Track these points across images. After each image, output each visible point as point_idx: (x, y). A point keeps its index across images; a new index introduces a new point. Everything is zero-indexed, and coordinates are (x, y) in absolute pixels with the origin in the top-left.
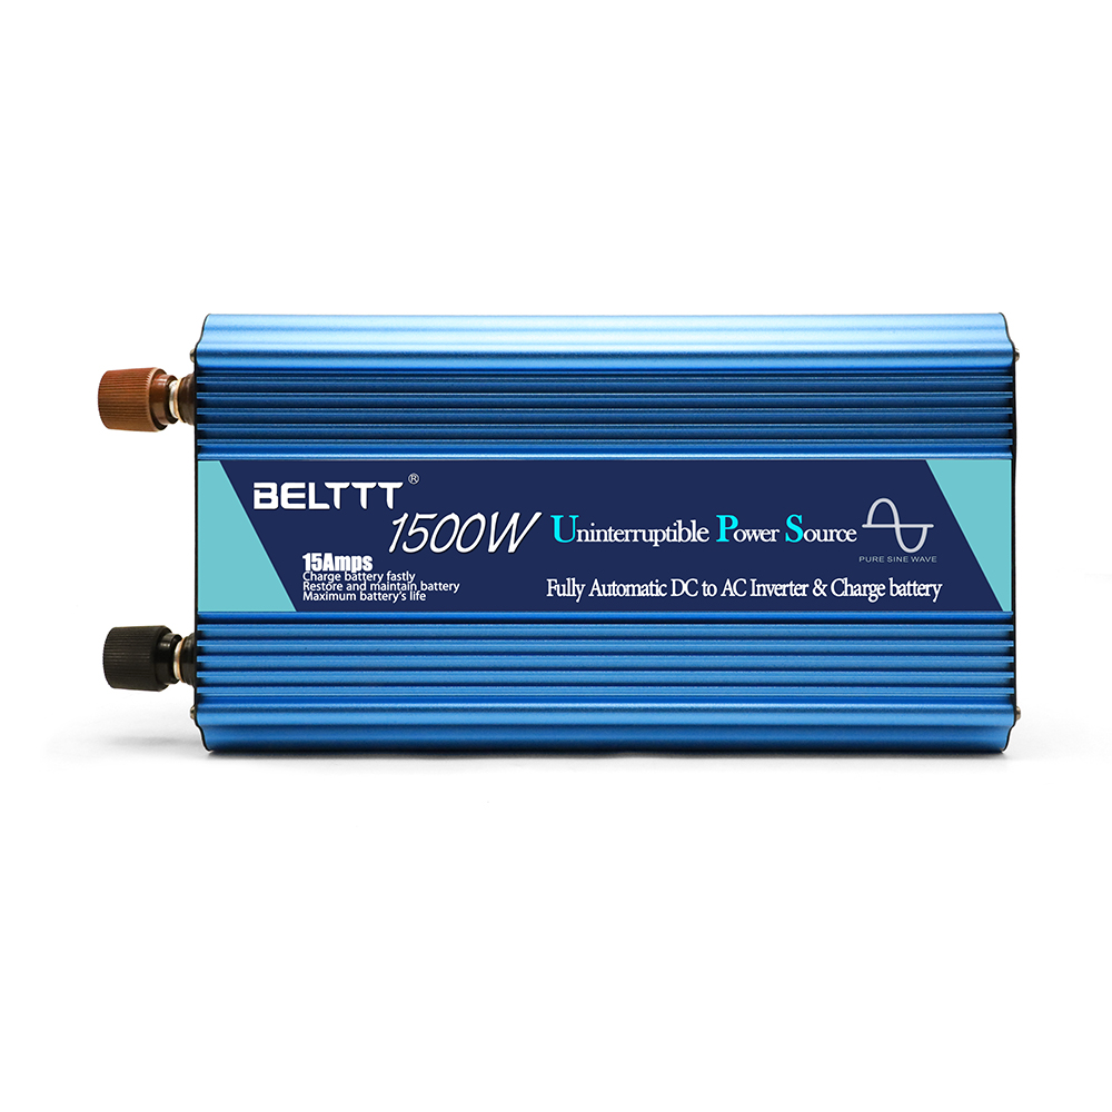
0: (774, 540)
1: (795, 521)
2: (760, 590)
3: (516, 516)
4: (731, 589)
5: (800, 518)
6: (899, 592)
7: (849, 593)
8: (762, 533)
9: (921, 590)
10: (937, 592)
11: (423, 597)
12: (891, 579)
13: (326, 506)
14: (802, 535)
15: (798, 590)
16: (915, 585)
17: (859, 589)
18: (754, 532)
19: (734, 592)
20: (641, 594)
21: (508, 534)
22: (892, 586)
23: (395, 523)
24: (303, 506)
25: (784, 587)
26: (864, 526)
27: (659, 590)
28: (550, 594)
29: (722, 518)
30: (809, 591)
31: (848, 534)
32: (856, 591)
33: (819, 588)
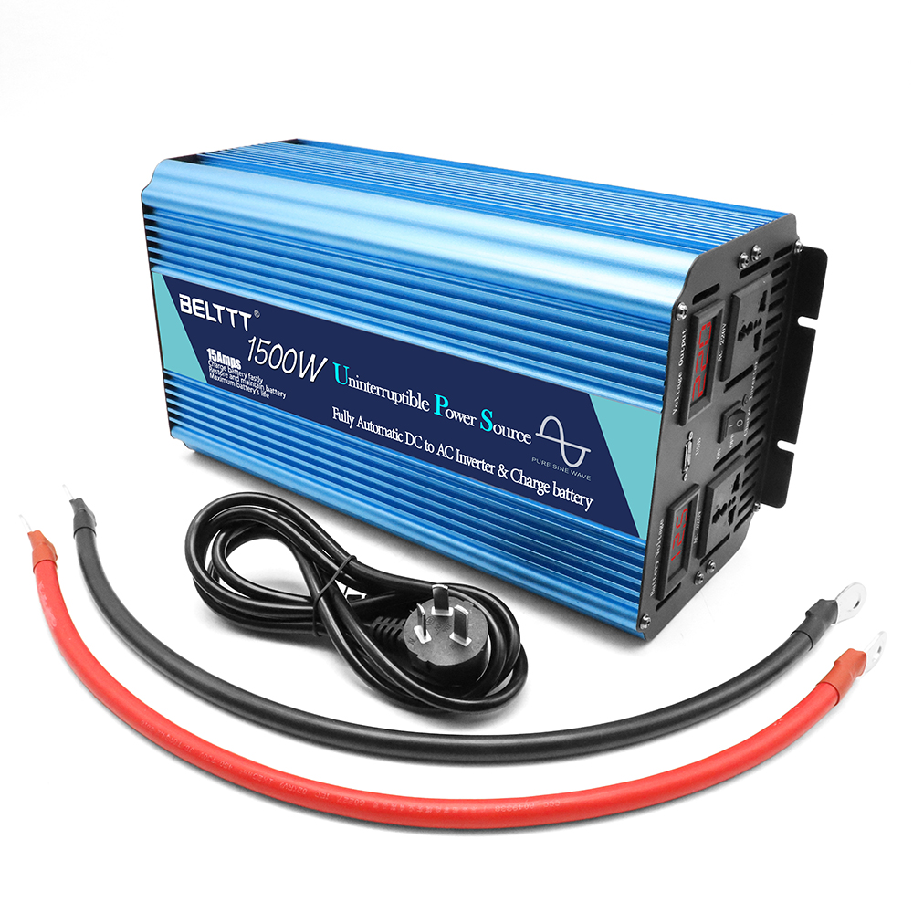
0: (472, 424)
1: (487, 414)
2: (461, 458)
3: (313, 357)
4: (443, 451)
5: (491, 413)
6: (560, 494)
7: (523, 482)
8: (464, 416)
9: (578, 499)
10: (589, 505)
11: (267, 395)
12: (555, 483)
13: (214, 320)
14: (492, 427)
15: (488, 468)
16: (572, 493)
17: (531, 482)
18: (459, 414)
19: (445, 455)
20: (387, 435)
21: (310, 369)
22: (555, 488)
23: (250, 341)
24: (203, 316)
25: (478, 462)
26: (537, 434)
27: (398, 437)
28: (334, 417)
29: (438, 397)
30: (495, 470)
31: (525, 436)
32: (529, 483)
33: (503, 472)
